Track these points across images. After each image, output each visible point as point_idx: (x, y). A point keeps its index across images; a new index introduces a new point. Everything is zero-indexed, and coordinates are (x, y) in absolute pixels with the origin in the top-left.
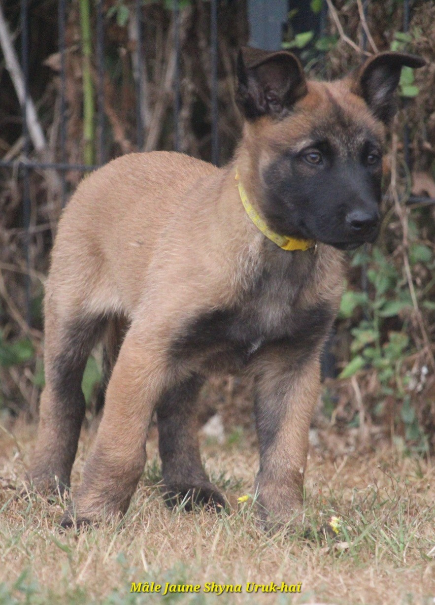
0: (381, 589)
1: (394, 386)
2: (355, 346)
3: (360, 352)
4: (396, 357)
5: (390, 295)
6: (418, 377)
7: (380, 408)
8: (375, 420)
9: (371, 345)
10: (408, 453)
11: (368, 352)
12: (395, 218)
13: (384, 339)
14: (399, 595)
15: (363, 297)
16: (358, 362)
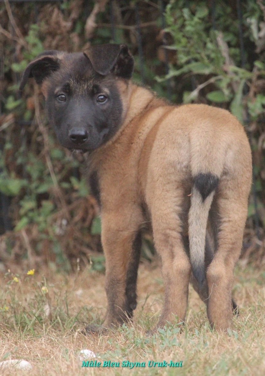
0: (49, 348)
1: (47, 233)
2: (22, 211)
3: (26, 215)
4: (47, 216)
5: (41, 179)
6: (61, 226)
7: (40, 246)
8: (37, 253)
9: (32, 210)
10: (58, 271)
11: (31, 214)
12: (40, 134)
13: (39, 206)
14: (60, 351)
15: (25, 182)
16: (25, 220)
